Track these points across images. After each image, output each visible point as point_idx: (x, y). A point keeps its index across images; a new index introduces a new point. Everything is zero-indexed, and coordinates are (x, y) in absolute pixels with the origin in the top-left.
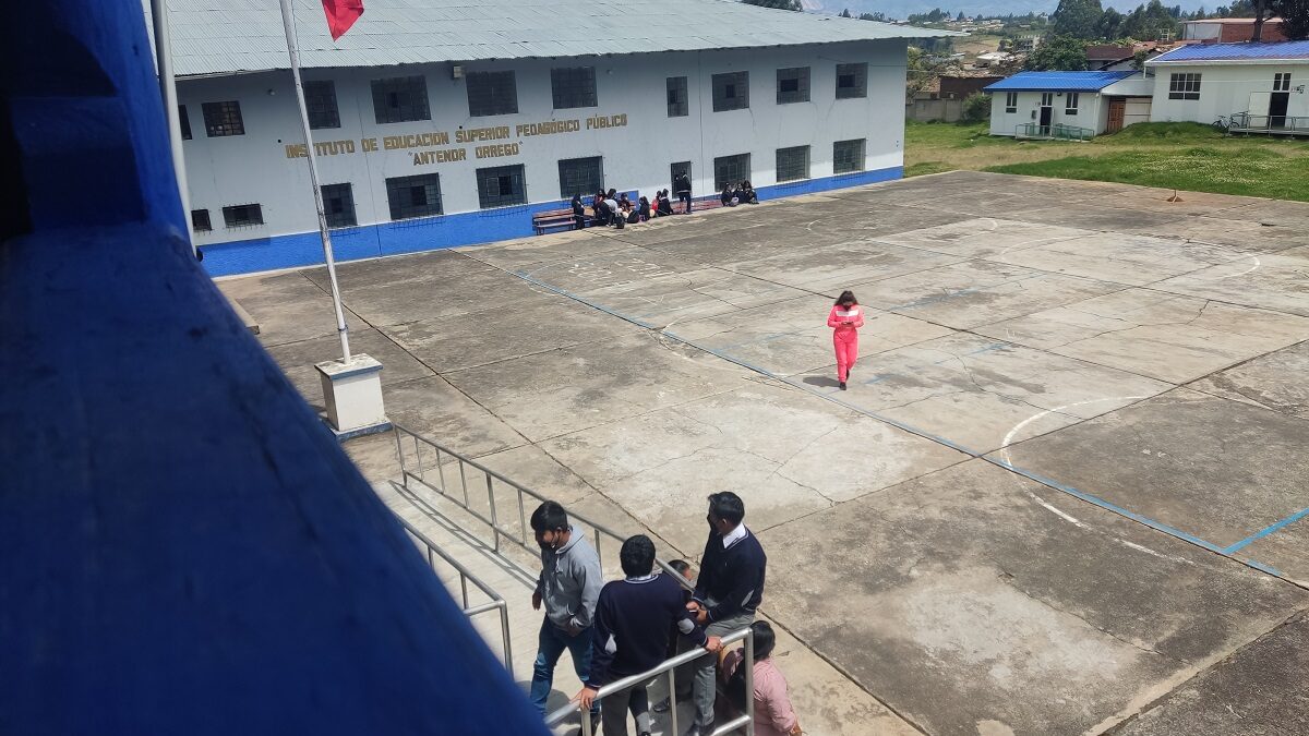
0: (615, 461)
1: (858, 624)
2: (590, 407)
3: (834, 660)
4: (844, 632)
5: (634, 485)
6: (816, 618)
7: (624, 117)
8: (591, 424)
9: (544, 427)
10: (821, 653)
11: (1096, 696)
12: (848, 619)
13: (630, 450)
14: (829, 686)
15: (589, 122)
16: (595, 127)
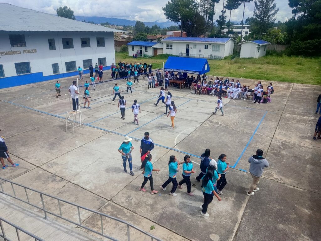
0: (71, 169)
1: (166, 211)
2: (54, 150)
3: (166, 226)
4: (165, 215)
5: (81, 177)
6: (155, 212)
7: (35, 50)
8: (57, 156)
9: (40, 160)
10: (162, 225)
11: (230, 218)
12: (163, 210)
13: (74, 164)
14: (169, 237)
15: (24, 51)
16: (26, 53)
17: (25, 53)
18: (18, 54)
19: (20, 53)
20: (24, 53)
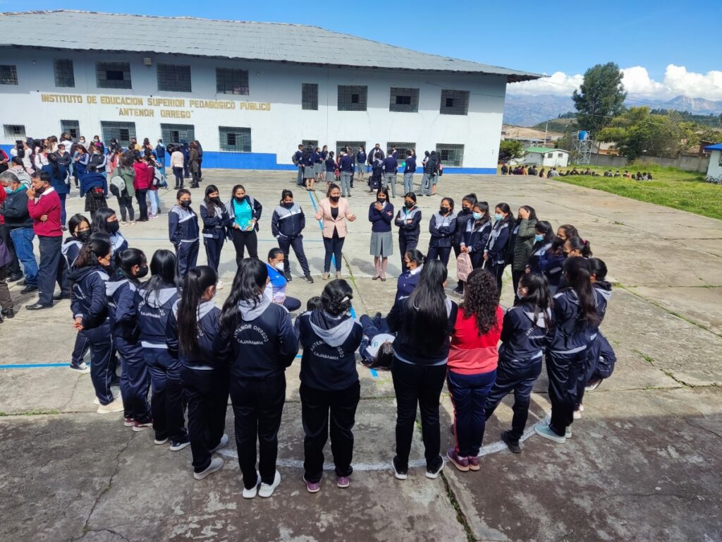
7: (268, 105)
15: (242, 105)
16: (246, 109)
17: (244, 108)
18: (229, 108)
19: (234, 108)
20: (241, 108)
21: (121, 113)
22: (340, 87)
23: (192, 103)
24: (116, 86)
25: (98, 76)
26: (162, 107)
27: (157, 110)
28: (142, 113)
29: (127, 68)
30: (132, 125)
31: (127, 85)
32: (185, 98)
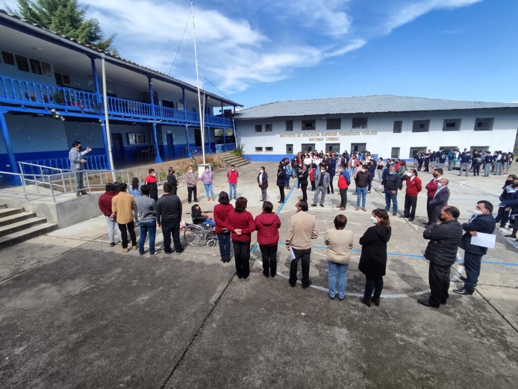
7: (376, 132)
18: (357, 135)
19: (359, 134)
21: (310, 140)
22: (414, 121)
23: (340, 134)
24: (309, 129)
25: (302, 125)
26: (327, 136)
27: (325, 138)
28: (318, 139)
29: (314, 121)
30: (314, 145)
31: (314, 128)
32: (338, 132)
